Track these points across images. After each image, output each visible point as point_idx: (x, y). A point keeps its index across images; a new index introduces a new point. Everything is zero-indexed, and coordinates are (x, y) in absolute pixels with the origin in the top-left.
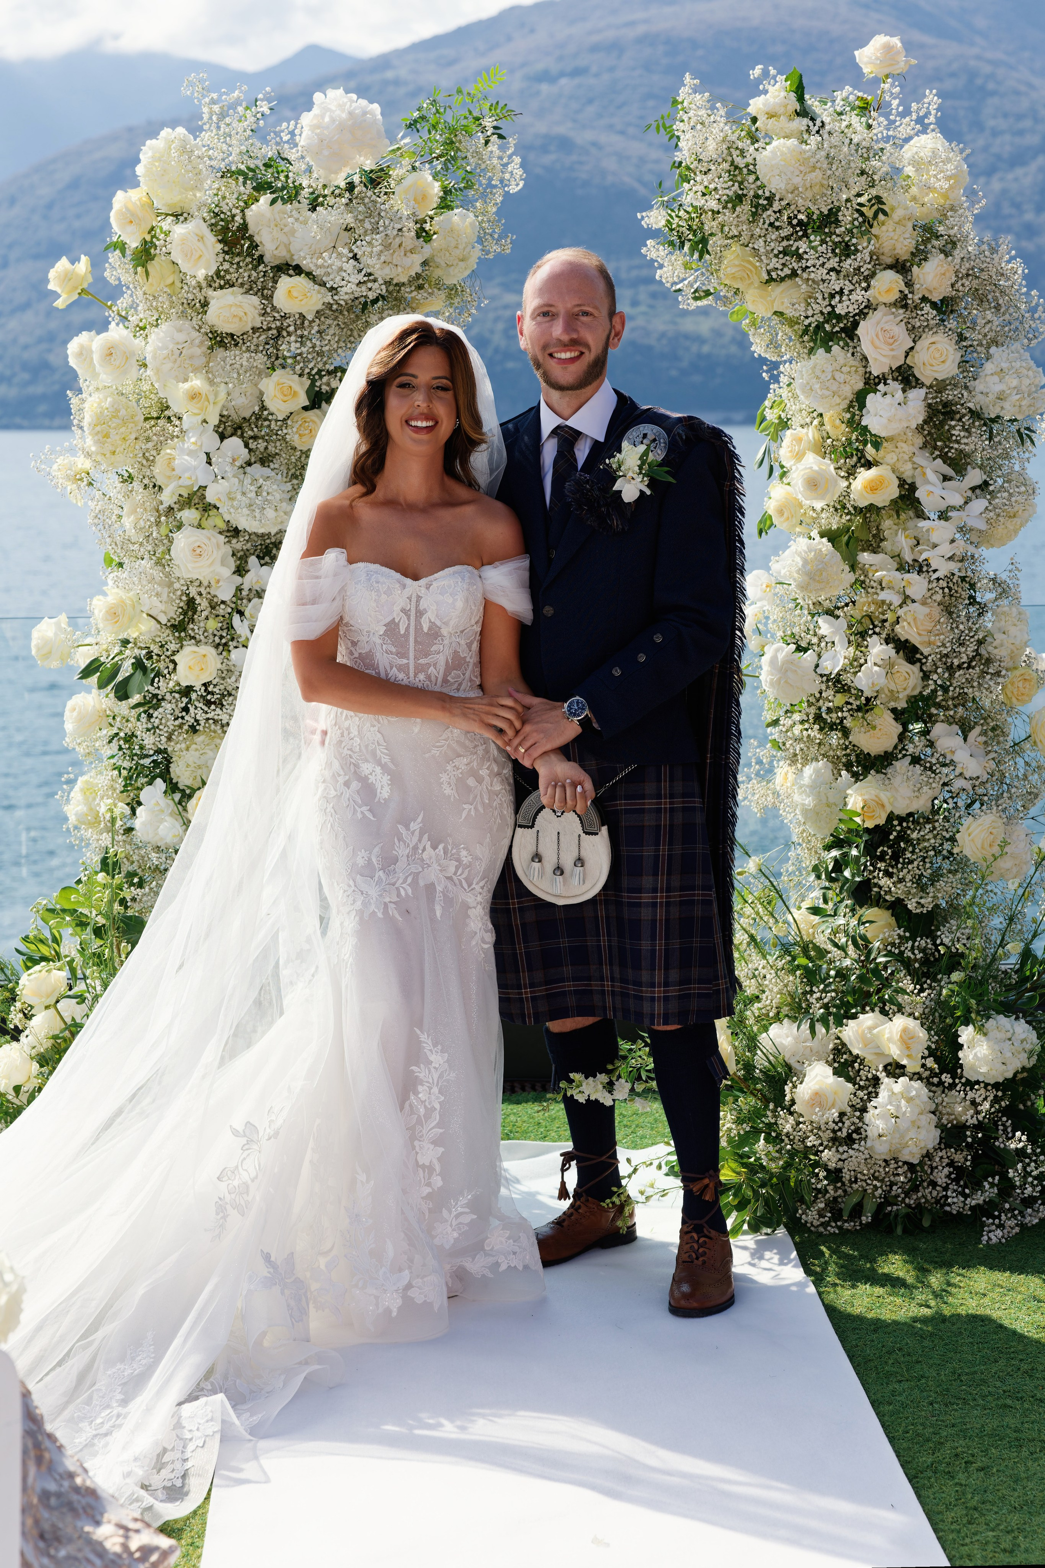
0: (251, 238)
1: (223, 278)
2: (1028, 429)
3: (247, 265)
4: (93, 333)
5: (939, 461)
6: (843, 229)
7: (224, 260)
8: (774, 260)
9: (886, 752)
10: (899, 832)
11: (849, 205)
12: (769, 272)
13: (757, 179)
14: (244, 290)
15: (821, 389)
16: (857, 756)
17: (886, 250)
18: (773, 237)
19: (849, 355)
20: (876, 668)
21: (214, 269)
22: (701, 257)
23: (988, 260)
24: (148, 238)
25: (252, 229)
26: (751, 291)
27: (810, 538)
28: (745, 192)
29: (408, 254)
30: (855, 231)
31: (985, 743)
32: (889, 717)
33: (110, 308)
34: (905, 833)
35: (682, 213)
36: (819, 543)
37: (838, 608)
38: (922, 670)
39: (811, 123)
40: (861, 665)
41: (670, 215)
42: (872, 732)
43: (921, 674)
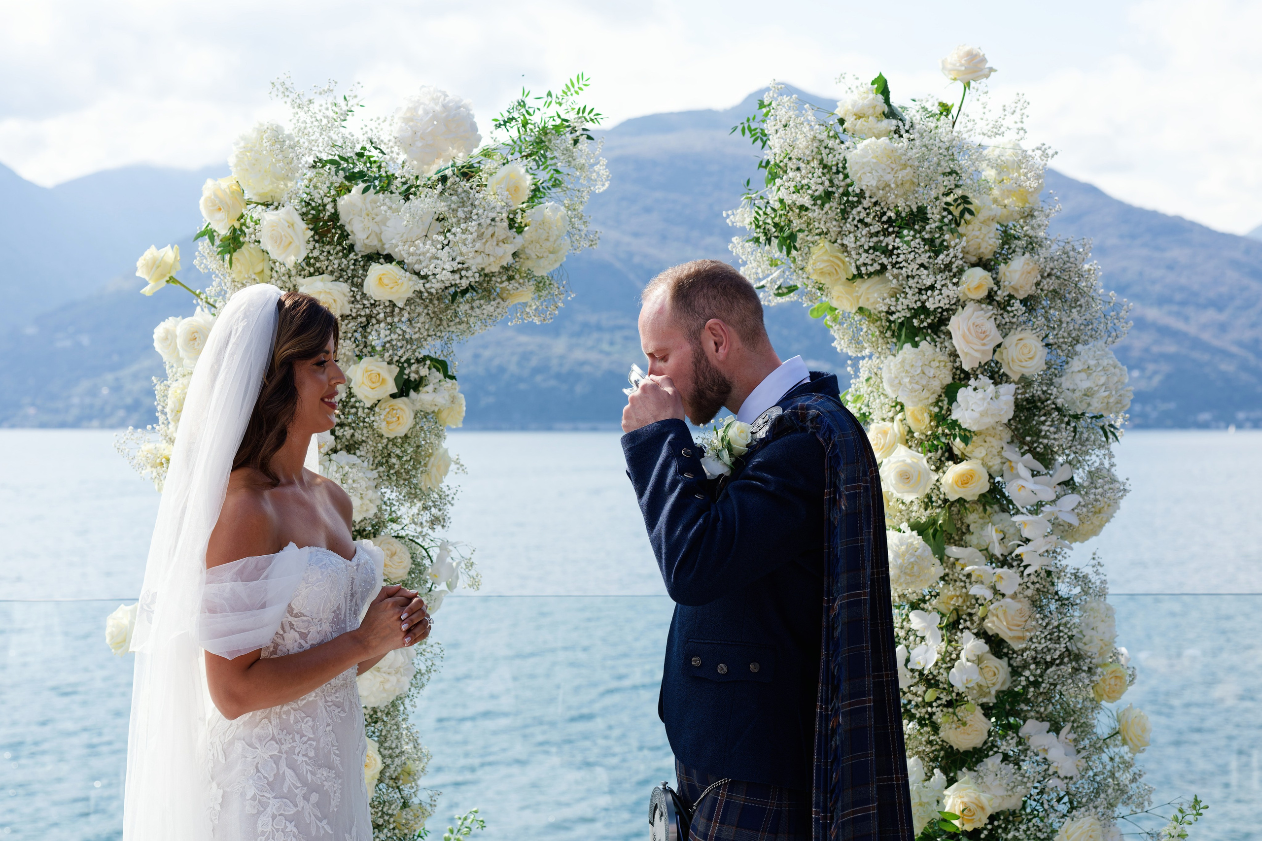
0: (342, 227)
1: (313, 265)
2: (1111, 426)
3: (337, 253)
4: (180, 317)
5: (1028, 456)
6: (933, 226)
7: (315, 248)
8: (864, 255)
9: (974, 748)
10: (991, 830)
11: (938, 202)
12: (858, 268)
13: (846, 176)
14: (334, 278)
15: (910, 382)
16: (946, 752)
17: (971, 249)
18: (864, 232)
19: (938, 350)
20: (969, 664)
21: (304, 255)
22: (789, 253)
23: (1072, 260)
24: (237, 226)
25: (343, 219)
26: (836, 288)
27: (900, 531)
28: (834, 189)
29: (501, 244)
30: (944, 228)
31: (1075, 740)
32: (979, 712)
33: (198, 296)
34: (997, 832)
35: (769, 210)
36: (911, 536)
37: (924, 601)
38: (1010, 665)
39: (900, 124)
40: (953, 660)
41: (757, 213)
42: (962, 727)
43: (1010, 669)
